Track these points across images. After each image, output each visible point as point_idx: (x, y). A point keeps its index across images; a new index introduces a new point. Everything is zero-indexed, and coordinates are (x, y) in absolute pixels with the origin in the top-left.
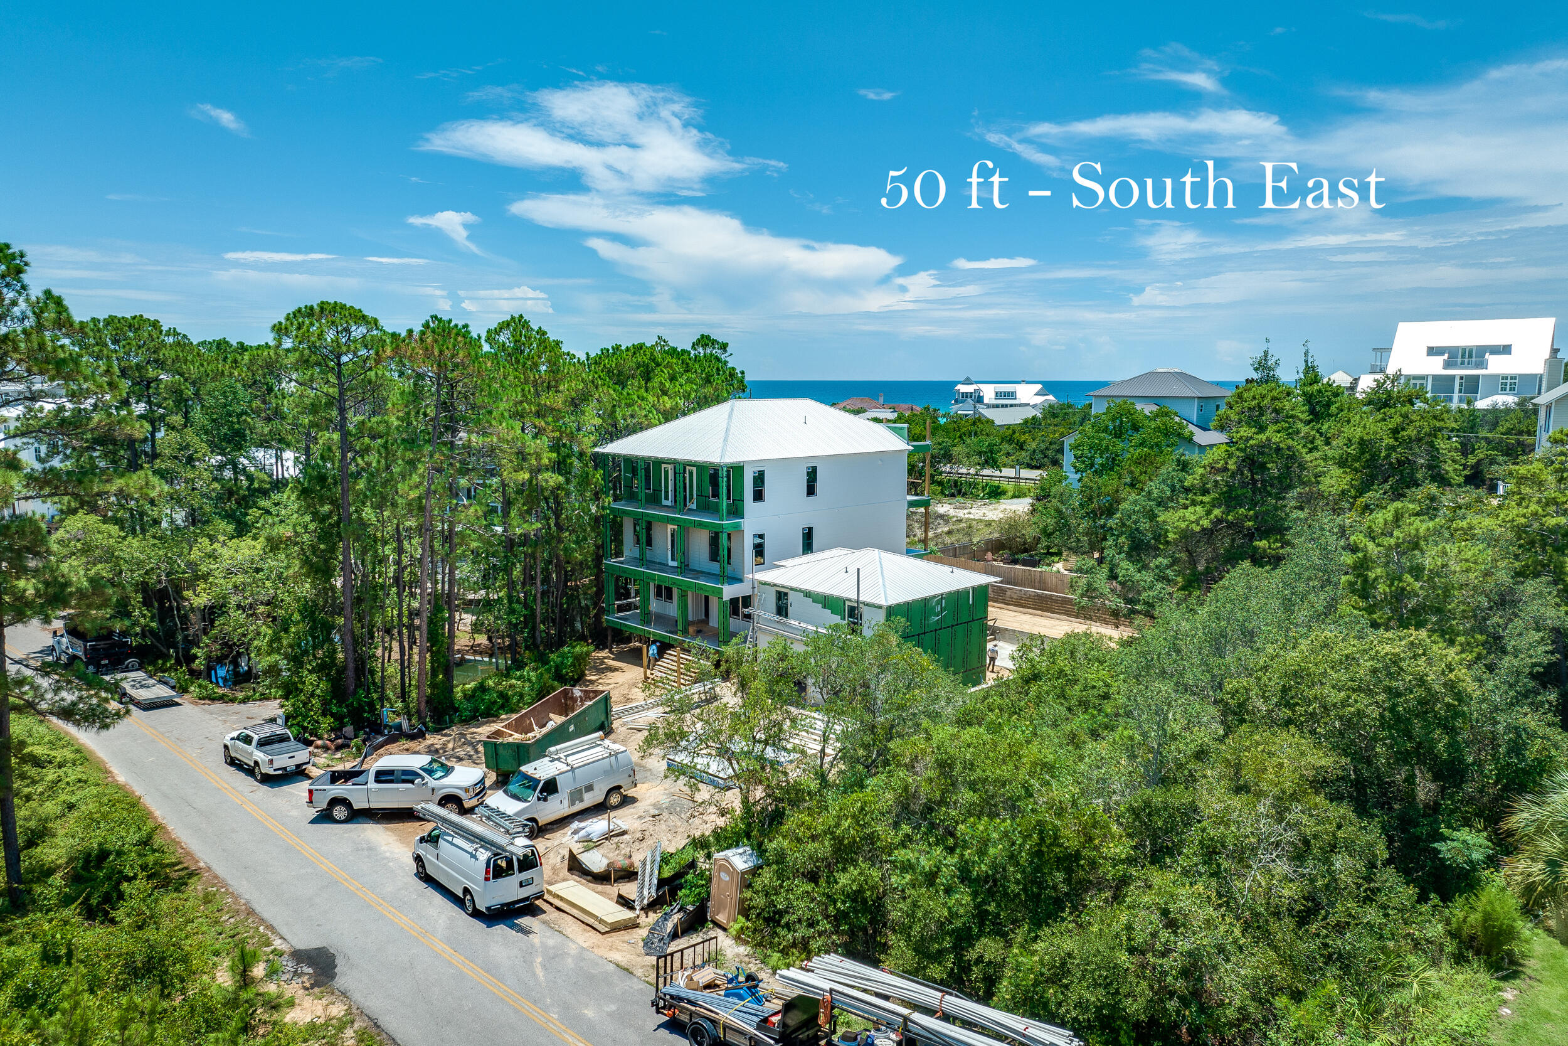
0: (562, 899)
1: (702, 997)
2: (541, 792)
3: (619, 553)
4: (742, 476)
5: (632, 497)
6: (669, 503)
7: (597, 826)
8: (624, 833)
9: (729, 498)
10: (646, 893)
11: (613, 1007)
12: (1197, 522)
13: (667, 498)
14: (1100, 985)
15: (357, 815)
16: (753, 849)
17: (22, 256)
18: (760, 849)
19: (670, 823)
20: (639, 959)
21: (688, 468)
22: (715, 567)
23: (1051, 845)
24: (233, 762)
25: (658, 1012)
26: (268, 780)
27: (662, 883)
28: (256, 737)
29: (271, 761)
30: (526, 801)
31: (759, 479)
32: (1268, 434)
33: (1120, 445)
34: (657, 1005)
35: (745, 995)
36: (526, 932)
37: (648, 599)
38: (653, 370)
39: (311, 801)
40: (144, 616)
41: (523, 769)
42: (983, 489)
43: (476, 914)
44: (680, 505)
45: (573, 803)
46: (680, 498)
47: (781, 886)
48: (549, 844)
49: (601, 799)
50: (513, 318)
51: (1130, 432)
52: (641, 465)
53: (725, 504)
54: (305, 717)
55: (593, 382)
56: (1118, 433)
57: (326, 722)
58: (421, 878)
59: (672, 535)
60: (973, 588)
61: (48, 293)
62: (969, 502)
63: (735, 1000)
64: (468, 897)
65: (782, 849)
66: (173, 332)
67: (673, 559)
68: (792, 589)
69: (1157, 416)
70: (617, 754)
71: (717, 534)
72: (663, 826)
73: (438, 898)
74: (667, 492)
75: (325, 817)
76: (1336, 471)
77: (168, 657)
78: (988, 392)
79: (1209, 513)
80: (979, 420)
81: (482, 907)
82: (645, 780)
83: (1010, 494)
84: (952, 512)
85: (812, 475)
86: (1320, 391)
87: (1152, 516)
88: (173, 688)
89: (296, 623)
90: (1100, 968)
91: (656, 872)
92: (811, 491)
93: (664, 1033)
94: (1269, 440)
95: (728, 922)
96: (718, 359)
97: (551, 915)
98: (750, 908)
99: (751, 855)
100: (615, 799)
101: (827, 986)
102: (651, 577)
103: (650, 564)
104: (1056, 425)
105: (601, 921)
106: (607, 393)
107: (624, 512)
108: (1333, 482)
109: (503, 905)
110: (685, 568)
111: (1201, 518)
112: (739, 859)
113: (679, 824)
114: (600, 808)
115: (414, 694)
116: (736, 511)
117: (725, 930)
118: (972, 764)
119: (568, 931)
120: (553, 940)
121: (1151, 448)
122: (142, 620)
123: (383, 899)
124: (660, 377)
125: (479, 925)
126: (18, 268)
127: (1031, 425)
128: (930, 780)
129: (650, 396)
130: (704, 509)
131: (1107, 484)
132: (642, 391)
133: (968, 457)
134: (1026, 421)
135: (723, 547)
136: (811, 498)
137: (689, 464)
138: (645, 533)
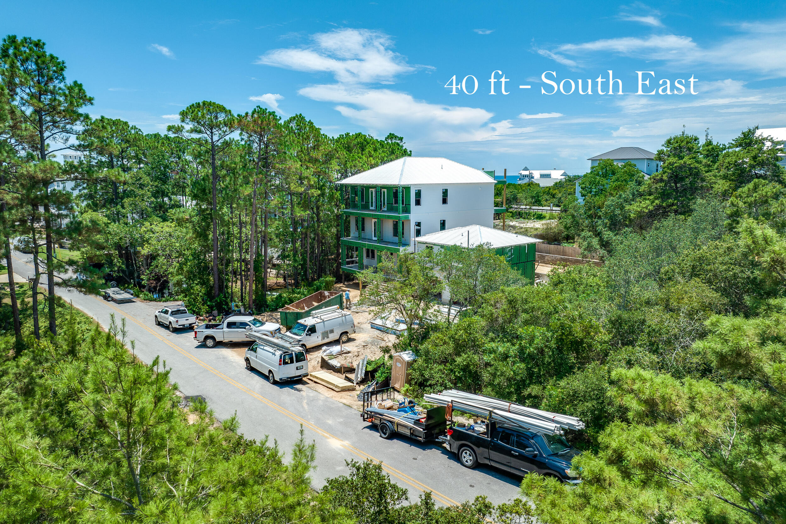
0: (317, 378)
1: (385, 412)
2: (308, 331)
3: (348, 235)
4: (410, 192)
5: (355, 206)
6: (373, 208)
7: (336, 349)
8: (349, 352)
9: (403, 204)
10: (359, 376)
11: (342, 420)
12: (646, 208)
13: (372, 206)
14: (594, 399)
15: (219, 344)
16: (413, 352)
17: (63, 63)
18: (417, 352)
19: (372, 349)
20: (355, 403)
21: (383, 190)
22: (396, 239)
23: (568, 335)
24: (159, 324)
25: (364, 420)
26: (176, 331)
27: (367, 373)
28: (170, 311)
29: (177, 321)
30: (300, 336)
31: (418, 194)
32: (684, 160)
33: (605, 181)
34: (364, 416)
35: (408, 411)
36: (299, 390)
37: (363, 257)
38: (366, 146)
39: (196, 337)
40: (119, 262)
41: (299, 321)
42: (534, 216)
43: (275, 383)
44: (378, 208)
45: (323, 338)
46: (379, 203)
47: (427, 367)
48: (311, 357)
49: (337, 337)
50: (297, 115)
51: (610, 175)
52: (359, 189)
53: (401, 206)
54: (194, 306)
55: (336, 150)
56: (605, 176)
57: (205, 308)
58: (248, 369)
59: (375, 223)
60: (528, 244)
61: (75, 83)
62: (527, 220)
63: (403, 413)
64: (271, 375)
65: (428, 349)
66: (134, 128)
67: (375, 236)
68: (434, 244)
69: (625, 167)
70: (345, 316)
71: (397, 222)
72: (368, 350)
73: (256, 378)
74: (372, 203)
75: (203, 345)
76: (721, 182)
77: (131, 283)
78: (537, 174)
79: (653, 202)
80: (532, 184)
81: (277, 379)
82: (360, 332)
83: (548, 218)
84: (517, 225)
85: (445, 193)
86: (713, 149)
87: (622, 208)
88: (132, 294)
89: (190, 261)
90: (593, 390)
91: (364, 368)
92: (445, 201)
93: (367, 430)
94: (685, 163)
95: (400, 387)
96: (398, 144)
97: (312, 384)
98: (412, 379)
99: (413, 354)
100: (344, 338)
101: (449, 399)
102: (364, 245)
103: (364, 239)
104: (572, 185)
105: (337, 386)
106: (343, 154)
107: (351, 213)
108: (720, 186)
109: (288, 378)
110: (381, 240)
111: (648, 205)
112: (407, 356)
113: (376, 350)
114: (337, 342)
115: (247, 298)
116: (407, 210)
117: (399, 392)
118: (526, 301)
119: (320, 391)
120: (312, 394)
121: (622, 181)
122: (118, 264)
123: (229, 377)
124: (369, 149)
125: (276, 388)
126: (61, 68)
127: (559, 185)
128: (504, 310)
129: (364, 157)
130: (391, 209)
131: (598, 200)
132: (360, 155)
133: (526, 199)
134: (556, 184)
135: (400, 229)
136: (445, 205)
137: (383, 187)
138: (361, 224)
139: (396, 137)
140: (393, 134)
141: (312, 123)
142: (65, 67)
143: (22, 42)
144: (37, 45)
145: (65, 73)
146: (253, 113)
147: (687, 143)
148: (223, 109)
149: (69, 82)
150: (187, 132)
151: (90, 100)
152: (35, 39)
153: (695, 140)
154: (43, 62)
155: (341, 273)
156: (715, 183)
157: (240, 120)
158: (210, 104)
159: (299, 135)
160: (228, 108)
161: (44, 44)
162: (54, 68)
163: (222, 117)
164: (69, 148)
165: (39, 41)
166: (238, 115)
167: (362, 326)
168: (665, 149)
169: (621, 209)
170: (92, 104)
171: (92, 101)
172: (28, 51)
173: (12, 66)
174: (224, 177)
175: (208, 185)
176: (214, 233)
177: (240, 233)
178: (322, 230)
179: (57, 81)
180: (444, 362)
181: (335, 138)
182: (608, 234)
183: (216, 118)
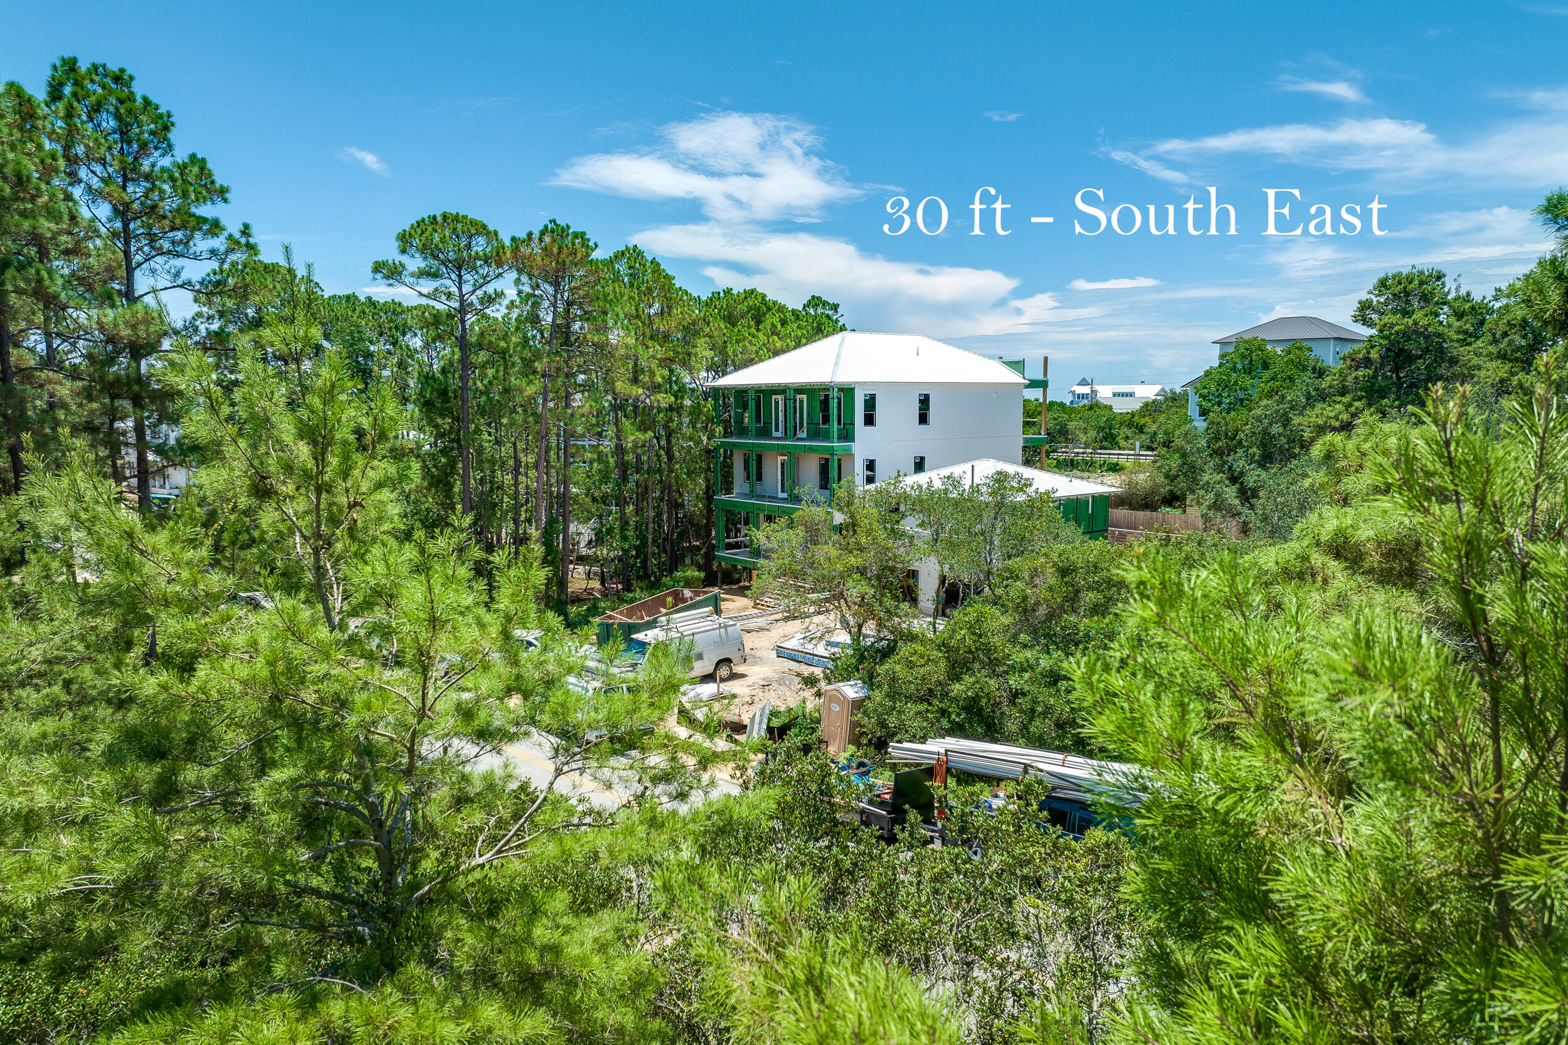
3: (729, 490)
4: (853, 398)
5: (743, 432)
6: (779, 434)
7: (707, 690)
8: (733, 697)
9: (839, 422)
10: (755, 735)
12: (1336, 418)
13: (777, 430)
16: (864, 681)
17: (169, 116)
21: (798, 397)
22: (825, 495)
31: (870, 403)
32: (1414, 317)
33: (1248, 381)
38: (764, 314)
41: (634, 636)
42: (1101, 466)
44: (790, 433)
46: (791, 425)
49: (710, 669)
50: (627, 247)
51: (1259, 370)
52: (752, 395)
53: (835, 427)
55: (705, 320)
56: (1249, 370)
59: (782, 464)
60: (1093, 495)
61: (193, 157)
62: (1087, 474)
67: (783, 491)
69: (1289, 353)
70: (726, 627)
71: (827, 460)
72: (772, 693)
74: (777, 423)
78: (1106, 392)
80: (1097, 407)
82: (755, 663)
83: (1129, 468)
85: (925, 401)
87: (1286, 422)
91: (764, 722)
92: (923, 419)
96: (829, 316)
99: (863, 686)
100: (724, 672)
102: (760, 508)
103: (761, 497)
106: (719, 326)
107: (734, 445)
108: (1489, 373)
110: (795, 495)
112: (850, 690)
113: (788, 693)
114: (709, 677)
116: (847, 435)
121: (1284, 379)
124: (772, 319)
126: (165, 126)
127: (1150, 408)
128: (1051, 589)
129: (760, 335)
130: (814, 435)
131: (1235, 419)
132: (753, 330)
133: (1085, 432)
134: (1146, 405)
135: (833, 473)
136: (923, 426)
137: (800, 390)
138: (756, 470)
139: (825, 304)
140: (819, 298)
141: (658, 264)
142: (173, 124)
143: (89, 72)
144: (117, 79)
145: (173, 136)
146: (542, 233)
147: (1421, 283)
148: (482, 229)
149: (181, 155)
150: (412, 275)
151: (222, 192)
152: (113, 67)
153: (1439, 278)
154: (130, 112)
155: (715, 568)
156: (1479, 368)
157: (517, 248)
158: (456, 218)
159: (631, 285)
160: (491, 228)
161: (131, 78)
162: (152, 126)
163: (480, 245)
164: (182, 286)
165: (122, 71)
166: (513, 239)
167: (758, 653)
168: (1375, 299)
169: (1284, 426)
170: (225, 200)
171: (227, 195)
172: (100, 90)
173: (70, 115)
174: (483, 366)
175: (454, 382)
176: (465, 479)
177: (516, 484)
178: (677, 477)
179: (157, 154)
180: (926, 697)
181: (704, 298)
182: (1254, 476)
183: (469, 247)
